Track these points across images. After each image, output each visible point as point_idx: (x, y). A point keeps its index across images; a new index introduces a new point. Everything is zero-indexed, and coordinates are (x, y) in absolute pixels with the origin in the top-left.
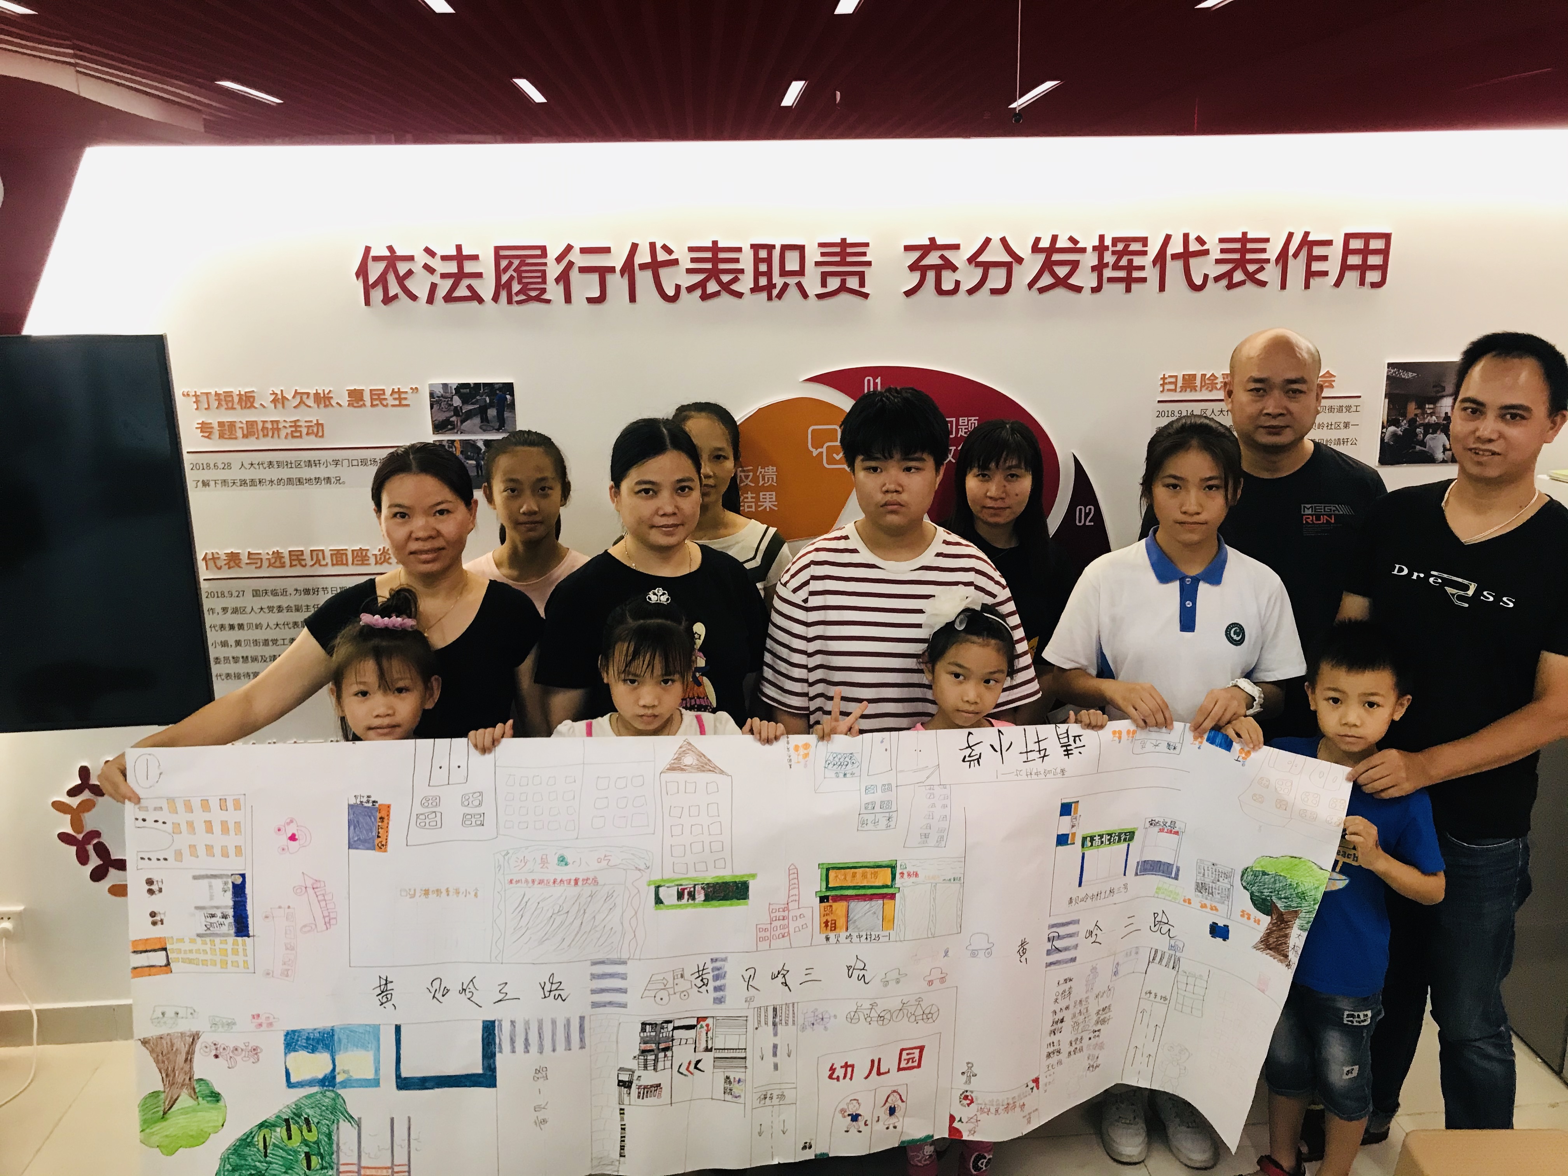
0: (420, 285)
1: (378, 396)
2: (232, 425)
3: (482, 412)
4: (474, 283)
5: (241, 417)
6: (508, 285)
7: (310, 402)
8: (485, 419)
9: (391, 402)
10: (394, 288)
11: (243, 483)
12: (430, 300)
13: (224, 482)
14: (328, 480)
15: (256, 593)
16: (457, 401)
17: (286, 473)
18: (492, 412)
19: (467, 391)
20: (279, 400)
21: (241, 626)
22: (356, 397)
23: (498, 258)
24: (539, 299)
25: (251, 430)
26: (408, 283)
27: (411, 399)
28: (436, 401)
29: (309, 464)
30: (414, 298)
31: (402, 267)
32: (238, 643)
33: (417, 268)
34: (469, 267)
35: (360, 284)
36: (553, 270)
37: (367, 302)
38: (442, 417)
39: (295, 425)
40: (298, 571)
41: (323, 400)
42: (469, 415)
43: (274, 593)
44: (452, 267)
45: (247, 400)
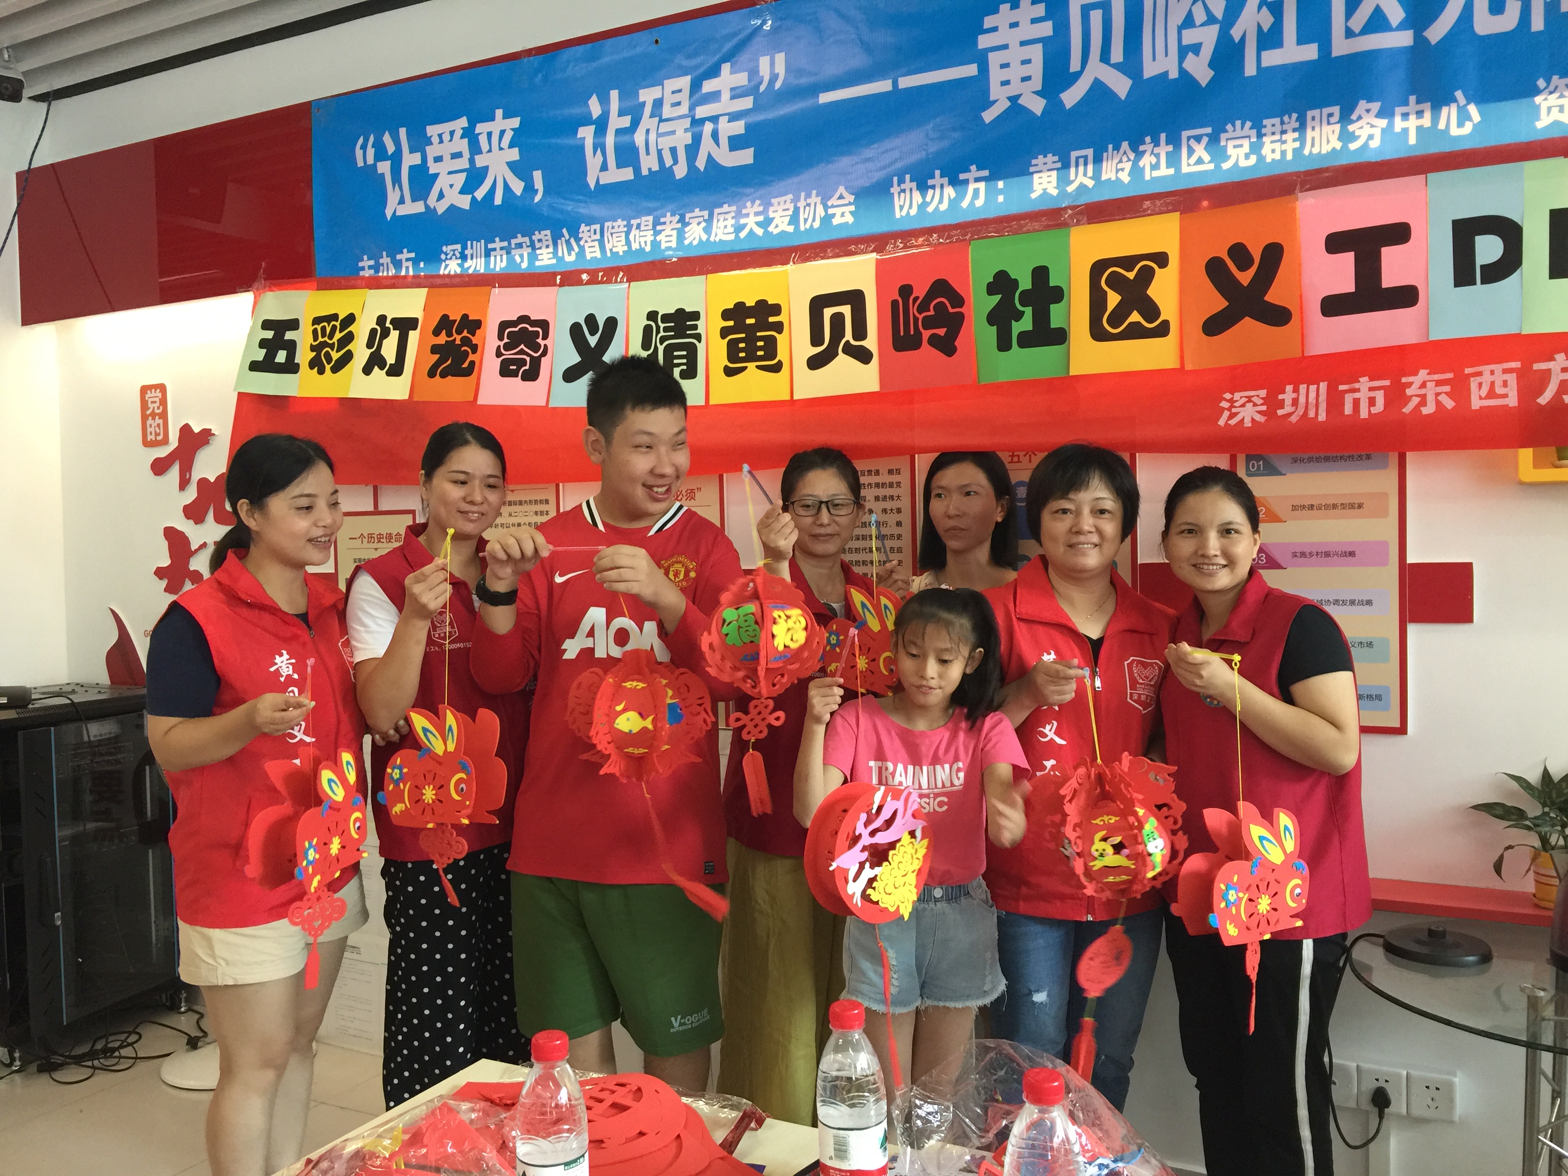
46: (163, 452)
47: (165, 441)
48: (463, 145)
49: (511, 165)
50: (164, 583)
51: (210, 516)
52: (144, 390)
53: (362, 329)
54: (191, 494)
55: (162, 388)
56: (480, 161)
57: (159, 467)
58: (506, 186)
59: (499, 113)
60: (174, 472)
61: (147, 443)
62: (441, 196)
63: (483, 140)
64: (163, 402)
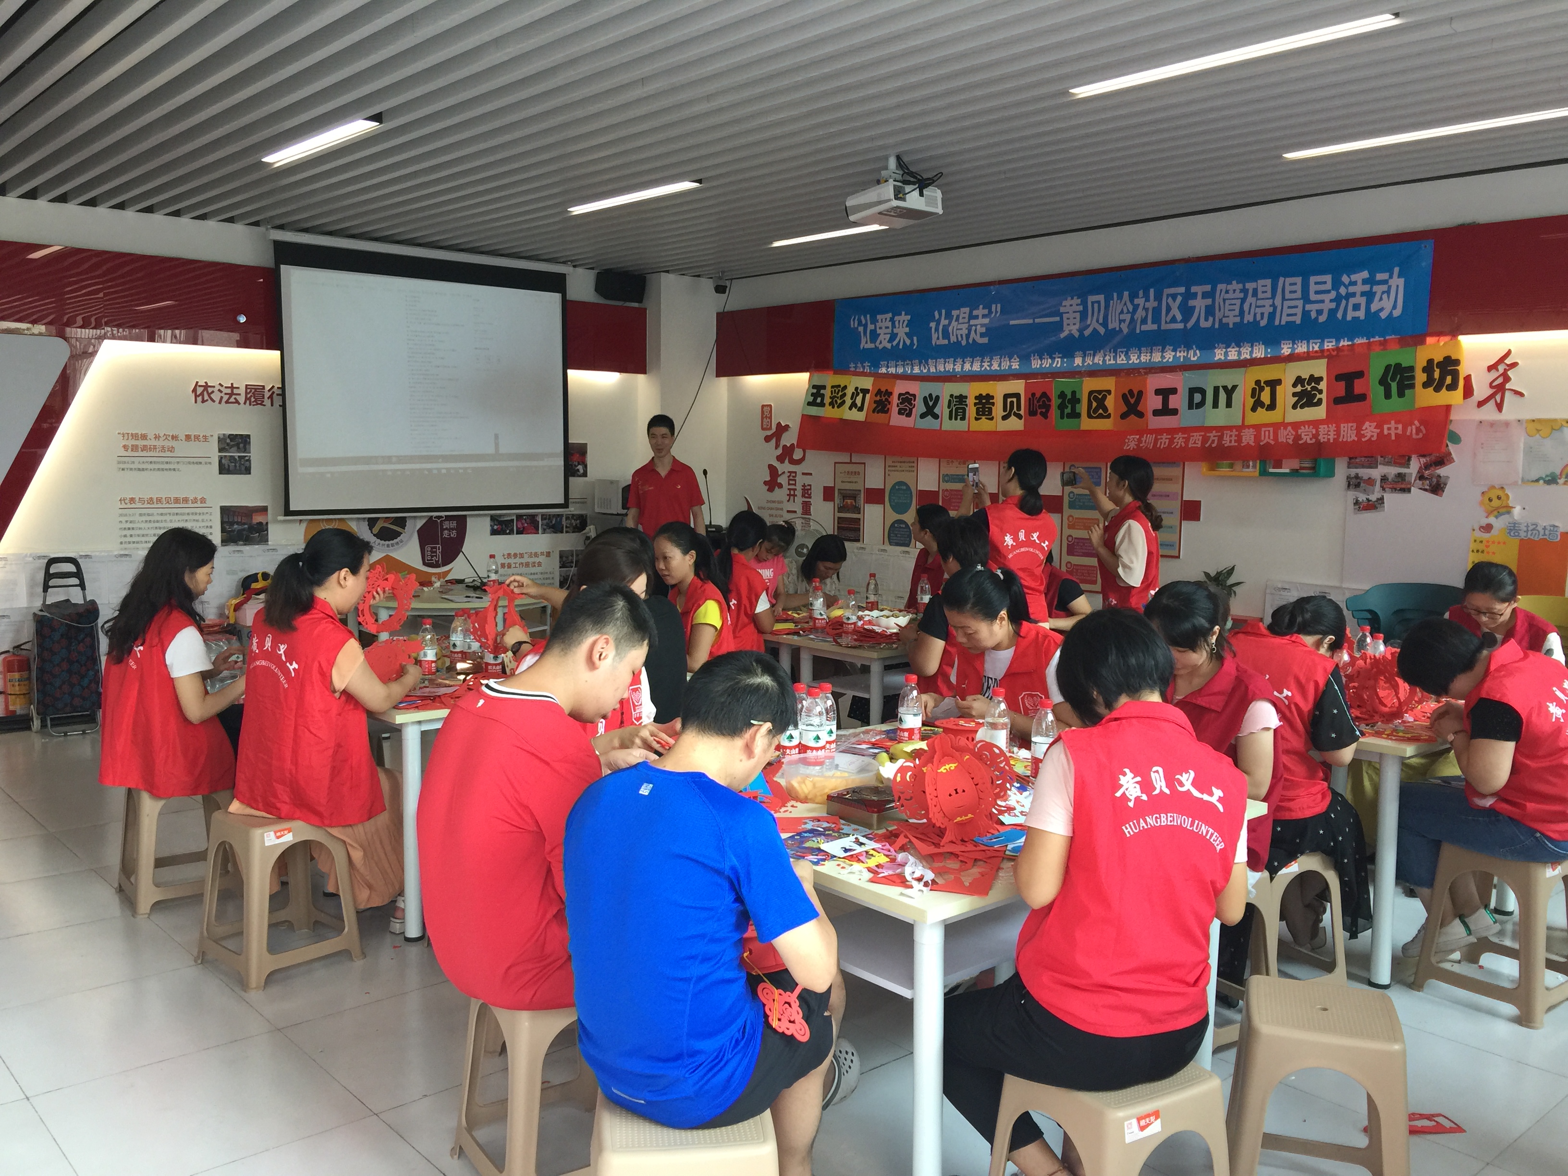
0: (216, 396)
1: (197, 438)
2: (137, 446)
3: (238, 445)
4: (237, 397)
5: (141, 443)
6: (249, 399)
7: (170, 438)
8: (239, 448)
9: (202, 439)
10: (206, 397)
11: (139, 469)
12: (220, 402)
13: (131, 469)
14: (174, 470)
15: (141, 515)
16: (228, 441)
17: (157, 466)
18: (241, 445)
19: (232, 437)
20: (157, 437)
21: (133, 529)
22: (188, 437)
23: (246, 388)
24: (261, 404)
25: (144, 448)
26: (212, 396)
27: (210, 439)
28: (220, 440)
29: (167, 463)
30: (213, 401)
31: (210, 390)
32: (131, 536)
33: (216, 390)
34: (235, 391)
35: (193, 395)
36: (267, 395)
37: (196, 402)
38: (223, 446)
39: (163, 447)
40: (160, 505)
41: (174, 438)
42: (232, 446)
43: (149, 515)
44: (229, 391)
45: (144, 437)
46: (769, 433)
47: (770, 428)
48: (890, 324)
49: (906, 333)
50: (767, 487)
51: (787, 461)
52: (763, 406)
53: (850, 391)
54: (779, 451)
55: (770, 406)
56: (895, 331)
57: (767, 439)
58: (904, 341)
59: (903, 313)
60: (774, 441)
61: (763, 429)
62: (881, 342)
63: (897, 323)
64: (771, 411)
